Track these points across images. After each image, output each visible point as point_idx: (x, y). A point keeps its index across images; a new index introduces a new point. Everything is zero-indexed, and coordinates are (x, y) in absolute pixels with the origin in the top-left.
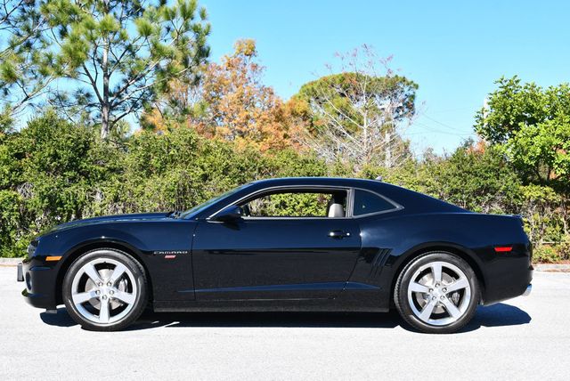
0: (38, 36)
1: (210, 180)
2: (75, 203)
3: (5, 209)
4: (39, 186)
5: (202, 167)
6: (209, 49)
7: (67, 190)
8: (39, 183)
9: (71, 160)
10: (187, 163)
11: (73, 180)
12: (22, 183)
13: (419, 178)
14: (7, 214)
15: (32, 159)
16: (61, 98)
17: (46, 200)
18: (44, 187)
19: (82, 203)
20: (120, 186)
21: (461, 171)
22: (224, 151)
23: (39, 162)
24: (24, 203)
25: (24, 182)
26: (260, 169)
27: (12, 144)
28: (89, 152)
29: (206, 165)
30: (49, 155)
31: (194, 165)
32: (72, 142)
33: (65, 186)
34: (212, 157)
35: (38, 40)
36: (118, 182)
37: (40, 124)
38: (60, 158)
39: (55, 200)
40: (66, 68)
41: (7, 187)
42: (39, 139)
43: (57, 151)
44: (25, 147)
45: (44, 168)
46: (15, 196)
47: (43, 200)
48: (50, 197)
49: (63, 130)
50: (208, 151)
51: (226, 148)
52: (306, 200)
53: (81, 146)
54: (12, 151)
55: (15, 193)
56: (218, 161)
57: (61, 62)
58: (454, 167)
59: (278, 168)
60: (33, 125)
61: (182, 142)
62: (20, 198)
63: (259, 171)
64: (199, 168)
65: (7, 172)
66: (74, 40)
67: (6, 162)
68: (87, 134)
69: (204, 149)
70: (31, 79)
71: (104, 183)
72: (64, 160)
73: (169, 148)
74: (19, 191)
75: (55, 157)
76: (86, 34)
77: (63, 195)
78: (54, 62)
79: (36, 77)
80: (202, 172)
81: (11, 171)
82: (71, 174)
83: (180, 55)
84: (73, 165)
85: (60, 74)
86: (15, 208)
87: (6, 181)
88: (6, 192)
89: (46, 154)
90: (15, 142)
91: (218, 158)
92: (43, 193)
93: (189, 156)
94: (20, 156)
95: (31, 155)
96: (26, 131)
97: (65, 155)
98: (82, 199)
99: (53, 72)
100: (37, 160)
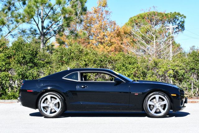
0: (14, 5)
1: (88, 66)
2: (33, 77)
3: (4, 80)
4: (17, 70)
5: (85, 61)
6: (86, 8)
7: (29, 71)
8: (18, 69)
9: (31, 59)
10: (78, 59)
11: (31, 67)
12: (10, 69)
13: (176, 64)
14: (4, 82)
15: (14, 59)
16: (23, 31)
17: (21, 76)
18: (20, 70)
19: (35, 77)
20: (51, 69)
21: (194, 60)
22: (94, 54)
23: (18, 60)
24: (11, 77)
25: (11, 68)
26: (109, 61)
27: (6, 52)
28: (38, 55)
29: (86, 60)
30: (21, 57)
31: (81, 60)
32: (31, 51)
33: (28, 70)
34: (89, 56)
35: (13, 7)
36: (50, 68)
37: (17, 44)
38: (26, 58)
39: (25, 76)
40: (26, 19)
41: (4, 71)
42: (17, 50)
43: (25, 55)
44: (11, 54)
45: (19, 62)
46: (8, 74)
47: (20, 75)
48: (22, 75)
49: (27, 47)
50: (87, 54)
51: (94, 52)
52: (128, 74)
53: (34, 53)
54: (6, 56)
55: (8, 73)
56: (91, 58)
57: (24, 17)
58: (192, 58)
59: (117, 60)
60: (14, 45)
61: (76, 50)
62: (10, 75)
63: (109, 62)
64: (83, 61)
65: (4, 64)
66: (29, 7)
67: (4, 60)
68: (36, 48)
69: (85, 53)
70: (11, 24)
71: (44, 68)
72: (28, 59)
73: (70, 53)
74: (9, 72)
75: (24, 58)
76: (34, 4)
77: (28, 74)
78: (21, 17)
79: (13, 23)
80: (85, 63)
81: (6, 64)
82: (31, 65)
83: (74, 12)
84: (31, 61)
85: (24, 22)
86: (8, 79)
87: (4, 68)
88: (4, 73)
89: (20, 57)
90: (7, 52)
91: (91, 56)
92: (19, 73)
93: (79, 56)
94: (9, 57)
95: (14, 57)
96: (11, 47)
97: (28, 57)
98: (35, 75)
99: (21, 21)
100: (16, 59)
